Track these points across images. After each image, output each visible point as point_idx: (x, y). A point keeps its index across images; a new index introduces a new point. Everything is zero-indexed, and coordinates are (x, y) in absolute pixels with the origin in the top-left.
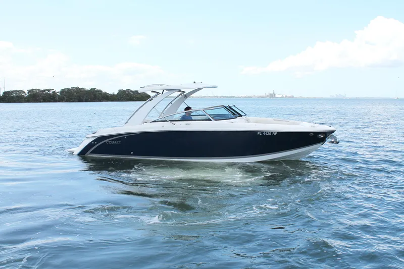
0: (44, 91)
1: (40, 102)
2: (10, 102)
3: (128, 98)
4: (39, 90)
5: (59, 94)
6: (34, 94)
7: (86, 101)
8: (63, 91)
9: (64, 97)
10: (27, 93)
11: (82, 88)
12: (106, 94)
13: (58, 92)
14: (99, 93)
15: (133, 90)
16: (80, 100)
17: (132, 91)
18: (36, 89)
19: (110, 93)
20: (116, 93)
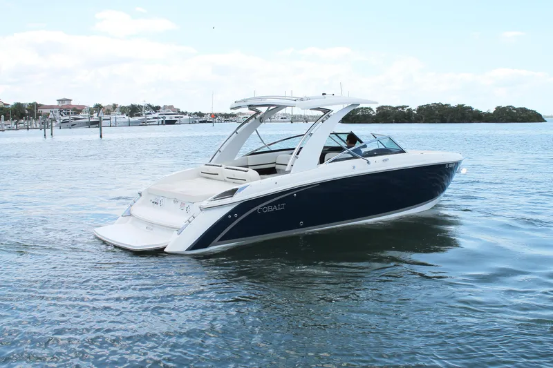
0: (397, 108)
1: (392, 122)
2: (355, 123)
3: (509, 117)
4: (390, 107)
5: (415, 112)
6: (384, 112)
7: (452, 121)
8: (420, 109)
9: (422, 118)
10: (375, 111)
11: (446, 105)
12: (477, 112)
13: (414, 110)
14: (469, 111)
15: (516, 107)
16: (443, 120)
17: (514, 109)
18: (387, 106)
19: (483, 111)
20: (492, 112)
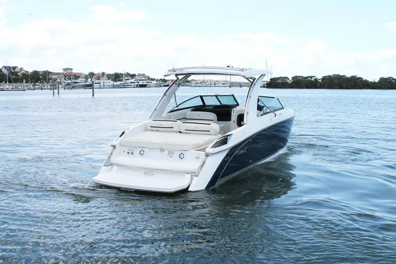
0: (307, 77)
1: (303, 88)
2: (276, 88)
3: (389, 85)
4: (301, 77)
5: (320, 81)
6: (297, 81)
7: (347, 88)
8: (324, 78)
10: (291, 80)
11: (343, 76)
12: (366, 81)
13: (319, 79)
14: (360, 81)
16: (341, 87)
17: (394, 79)
18: (299, 76)
19: (370, 81)
20: (377, 81)
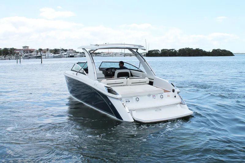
0: (170, 50)
1: (168, 56)
2: (152, 56)
3: (218, 54)
4: (167, 49)
5: (178, 52)
6: (164, 52)
7: (194, 56)
8: (180, 50)
10: (160, 51)
11: (191, 49)
12: (205, 51)
13: (177, 51)
14: (201, 51)
16: (190, 55)
17: (221, 50)
18: (165, 49)
19: (207, 51)
20: (211, 51)
